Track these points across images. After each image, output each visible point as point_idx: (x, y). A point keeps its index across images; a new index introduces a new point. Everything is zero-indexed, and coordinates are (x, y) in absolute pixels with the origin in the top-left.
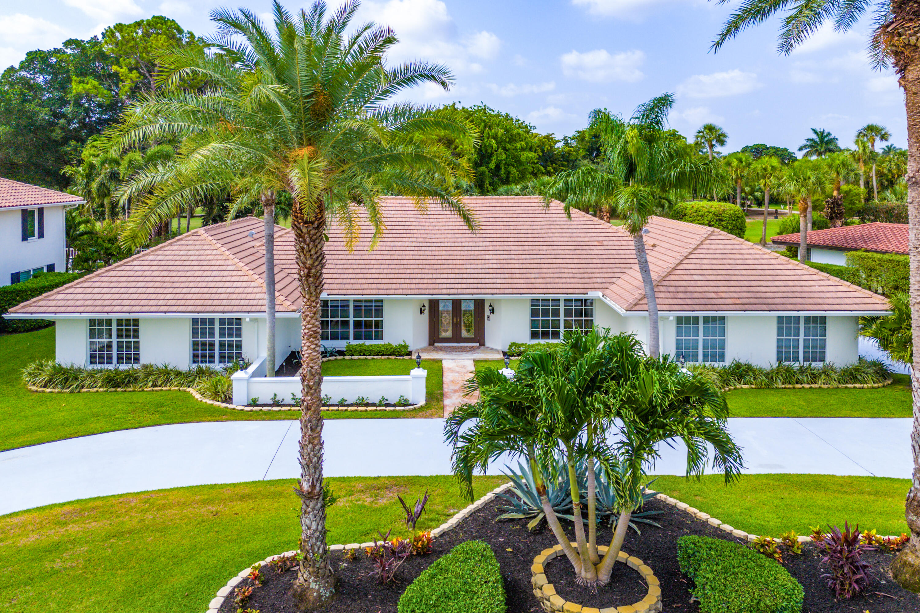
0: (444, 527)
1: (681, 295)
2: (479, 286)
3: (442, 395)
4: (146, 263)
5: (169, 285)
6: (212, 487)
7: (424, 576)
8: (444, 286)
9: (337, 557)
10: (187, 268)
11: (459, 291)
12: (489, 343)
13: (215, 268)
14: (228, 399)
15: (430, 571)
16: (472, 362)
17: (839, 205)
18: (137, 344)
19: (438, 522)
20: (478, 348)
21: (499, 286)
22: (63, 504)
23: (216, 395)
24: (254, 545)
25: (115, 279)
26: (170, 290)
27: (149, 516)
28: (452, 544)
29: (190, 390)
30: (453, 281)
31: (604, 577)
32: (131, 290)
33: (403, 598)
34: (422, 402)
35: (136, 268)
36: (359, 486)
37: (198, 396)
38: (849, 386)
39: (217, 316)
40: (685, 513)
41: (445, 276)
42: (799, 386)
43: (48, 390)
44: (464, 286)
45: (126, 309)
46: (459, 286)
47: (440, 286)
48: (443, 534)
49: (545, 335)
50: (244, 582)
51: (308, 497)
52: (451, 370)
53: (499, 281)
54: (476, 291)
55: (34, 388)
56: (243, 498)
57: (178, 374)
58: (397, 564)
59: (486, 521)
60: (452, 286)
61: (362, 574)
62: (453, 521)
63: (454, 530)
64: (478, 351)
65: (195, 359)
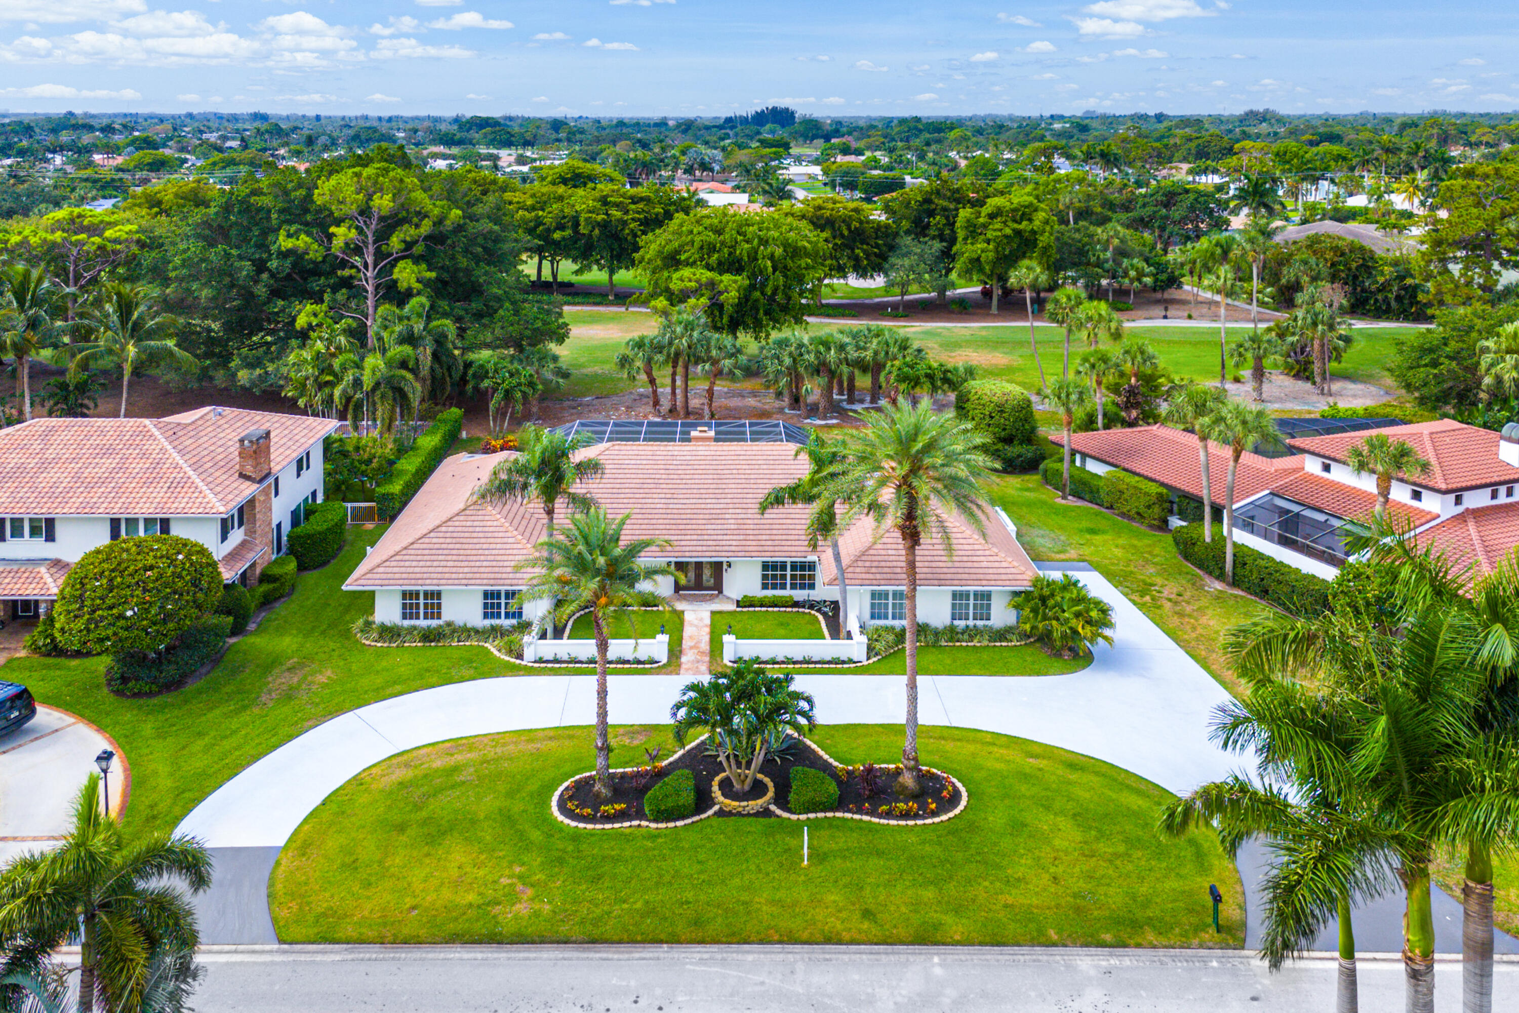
0: (671, 759)
1: (873, 570)
2: (717, 548)
3: (681, 652)
4: (441, 535)
5: (464, 558)
6: (530, 730)
7: (657, 787)
8: (688, 549)
9: (612, 776)
10: (475, 541)
11: (700, 554)
12: (726, 591)
13: (499, 540)
14: (520, 656)
15: (660, 784)
16: (709, 614)
17: (1135, 395)
18: (439, 605)
19: (668, 756)
20: (717, 596)
21: (733, 548)
22: (443, 742)
23: (510, 652)
24: (567, 768)
25: (420, 552)
26: (466, 564)
27: (499, 750)
28: (674, 769)
29: (486, 645)
30: (695, 543)
31: (747, 787)
32: (435, 564)
33: (647, 797)
34: (664, 660)
35: (434, 540)
36: (621, 730)
37: (496, 652)
38: (998, 644)
39: (503, 588)
40: (813, 751)
41: (688, 537)
42: (958, 644)
43: (379, 645)
44: (704, 548)
45: (435, 582)
46: (700, 548)
47: (684, 549)
48: (670, 764)
49: (774, 587)
50: (567, 789)
51: (601, 749)
52: (691, 625)
53: (734, 543)
54: (714, 554)
55: (367, 642)
56: (551, 738)
57: (477, 632)
58: (644, 781)
59: (696, 756)
60: (694, 548)
61: (626, 785)
62: (676, 756)
63: (676, 761)
64: (717, 600)
65: (486, 615)
